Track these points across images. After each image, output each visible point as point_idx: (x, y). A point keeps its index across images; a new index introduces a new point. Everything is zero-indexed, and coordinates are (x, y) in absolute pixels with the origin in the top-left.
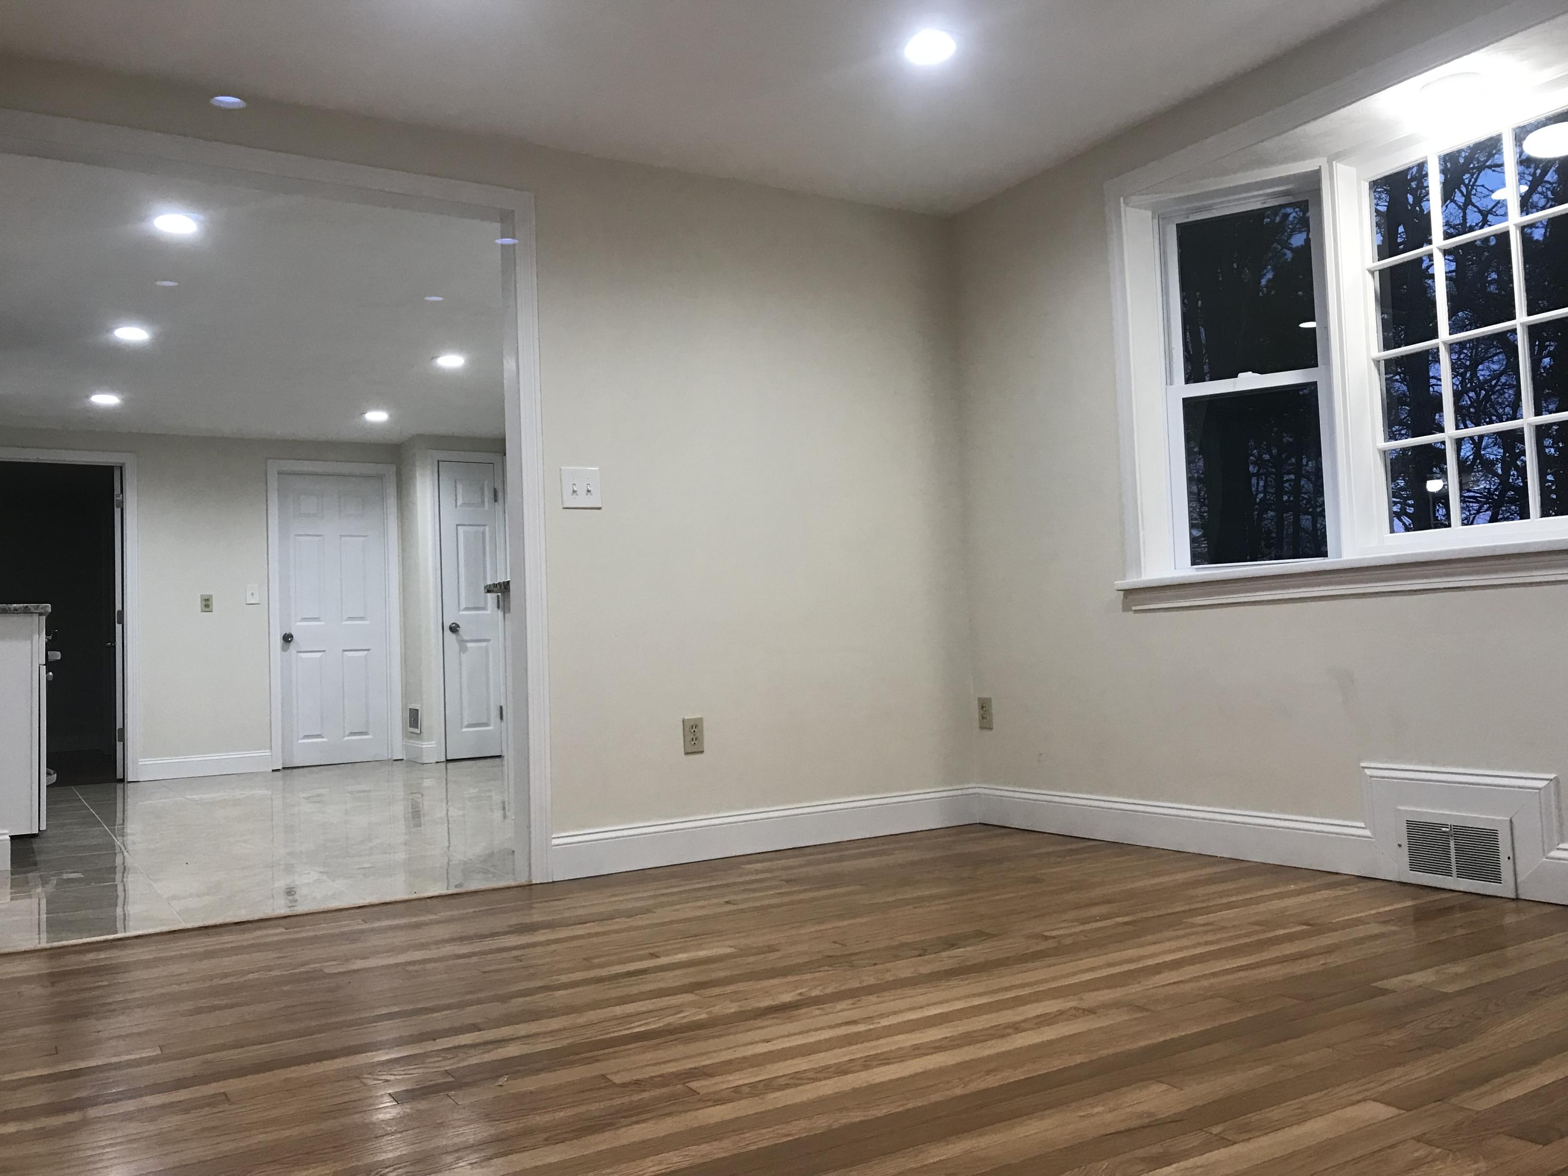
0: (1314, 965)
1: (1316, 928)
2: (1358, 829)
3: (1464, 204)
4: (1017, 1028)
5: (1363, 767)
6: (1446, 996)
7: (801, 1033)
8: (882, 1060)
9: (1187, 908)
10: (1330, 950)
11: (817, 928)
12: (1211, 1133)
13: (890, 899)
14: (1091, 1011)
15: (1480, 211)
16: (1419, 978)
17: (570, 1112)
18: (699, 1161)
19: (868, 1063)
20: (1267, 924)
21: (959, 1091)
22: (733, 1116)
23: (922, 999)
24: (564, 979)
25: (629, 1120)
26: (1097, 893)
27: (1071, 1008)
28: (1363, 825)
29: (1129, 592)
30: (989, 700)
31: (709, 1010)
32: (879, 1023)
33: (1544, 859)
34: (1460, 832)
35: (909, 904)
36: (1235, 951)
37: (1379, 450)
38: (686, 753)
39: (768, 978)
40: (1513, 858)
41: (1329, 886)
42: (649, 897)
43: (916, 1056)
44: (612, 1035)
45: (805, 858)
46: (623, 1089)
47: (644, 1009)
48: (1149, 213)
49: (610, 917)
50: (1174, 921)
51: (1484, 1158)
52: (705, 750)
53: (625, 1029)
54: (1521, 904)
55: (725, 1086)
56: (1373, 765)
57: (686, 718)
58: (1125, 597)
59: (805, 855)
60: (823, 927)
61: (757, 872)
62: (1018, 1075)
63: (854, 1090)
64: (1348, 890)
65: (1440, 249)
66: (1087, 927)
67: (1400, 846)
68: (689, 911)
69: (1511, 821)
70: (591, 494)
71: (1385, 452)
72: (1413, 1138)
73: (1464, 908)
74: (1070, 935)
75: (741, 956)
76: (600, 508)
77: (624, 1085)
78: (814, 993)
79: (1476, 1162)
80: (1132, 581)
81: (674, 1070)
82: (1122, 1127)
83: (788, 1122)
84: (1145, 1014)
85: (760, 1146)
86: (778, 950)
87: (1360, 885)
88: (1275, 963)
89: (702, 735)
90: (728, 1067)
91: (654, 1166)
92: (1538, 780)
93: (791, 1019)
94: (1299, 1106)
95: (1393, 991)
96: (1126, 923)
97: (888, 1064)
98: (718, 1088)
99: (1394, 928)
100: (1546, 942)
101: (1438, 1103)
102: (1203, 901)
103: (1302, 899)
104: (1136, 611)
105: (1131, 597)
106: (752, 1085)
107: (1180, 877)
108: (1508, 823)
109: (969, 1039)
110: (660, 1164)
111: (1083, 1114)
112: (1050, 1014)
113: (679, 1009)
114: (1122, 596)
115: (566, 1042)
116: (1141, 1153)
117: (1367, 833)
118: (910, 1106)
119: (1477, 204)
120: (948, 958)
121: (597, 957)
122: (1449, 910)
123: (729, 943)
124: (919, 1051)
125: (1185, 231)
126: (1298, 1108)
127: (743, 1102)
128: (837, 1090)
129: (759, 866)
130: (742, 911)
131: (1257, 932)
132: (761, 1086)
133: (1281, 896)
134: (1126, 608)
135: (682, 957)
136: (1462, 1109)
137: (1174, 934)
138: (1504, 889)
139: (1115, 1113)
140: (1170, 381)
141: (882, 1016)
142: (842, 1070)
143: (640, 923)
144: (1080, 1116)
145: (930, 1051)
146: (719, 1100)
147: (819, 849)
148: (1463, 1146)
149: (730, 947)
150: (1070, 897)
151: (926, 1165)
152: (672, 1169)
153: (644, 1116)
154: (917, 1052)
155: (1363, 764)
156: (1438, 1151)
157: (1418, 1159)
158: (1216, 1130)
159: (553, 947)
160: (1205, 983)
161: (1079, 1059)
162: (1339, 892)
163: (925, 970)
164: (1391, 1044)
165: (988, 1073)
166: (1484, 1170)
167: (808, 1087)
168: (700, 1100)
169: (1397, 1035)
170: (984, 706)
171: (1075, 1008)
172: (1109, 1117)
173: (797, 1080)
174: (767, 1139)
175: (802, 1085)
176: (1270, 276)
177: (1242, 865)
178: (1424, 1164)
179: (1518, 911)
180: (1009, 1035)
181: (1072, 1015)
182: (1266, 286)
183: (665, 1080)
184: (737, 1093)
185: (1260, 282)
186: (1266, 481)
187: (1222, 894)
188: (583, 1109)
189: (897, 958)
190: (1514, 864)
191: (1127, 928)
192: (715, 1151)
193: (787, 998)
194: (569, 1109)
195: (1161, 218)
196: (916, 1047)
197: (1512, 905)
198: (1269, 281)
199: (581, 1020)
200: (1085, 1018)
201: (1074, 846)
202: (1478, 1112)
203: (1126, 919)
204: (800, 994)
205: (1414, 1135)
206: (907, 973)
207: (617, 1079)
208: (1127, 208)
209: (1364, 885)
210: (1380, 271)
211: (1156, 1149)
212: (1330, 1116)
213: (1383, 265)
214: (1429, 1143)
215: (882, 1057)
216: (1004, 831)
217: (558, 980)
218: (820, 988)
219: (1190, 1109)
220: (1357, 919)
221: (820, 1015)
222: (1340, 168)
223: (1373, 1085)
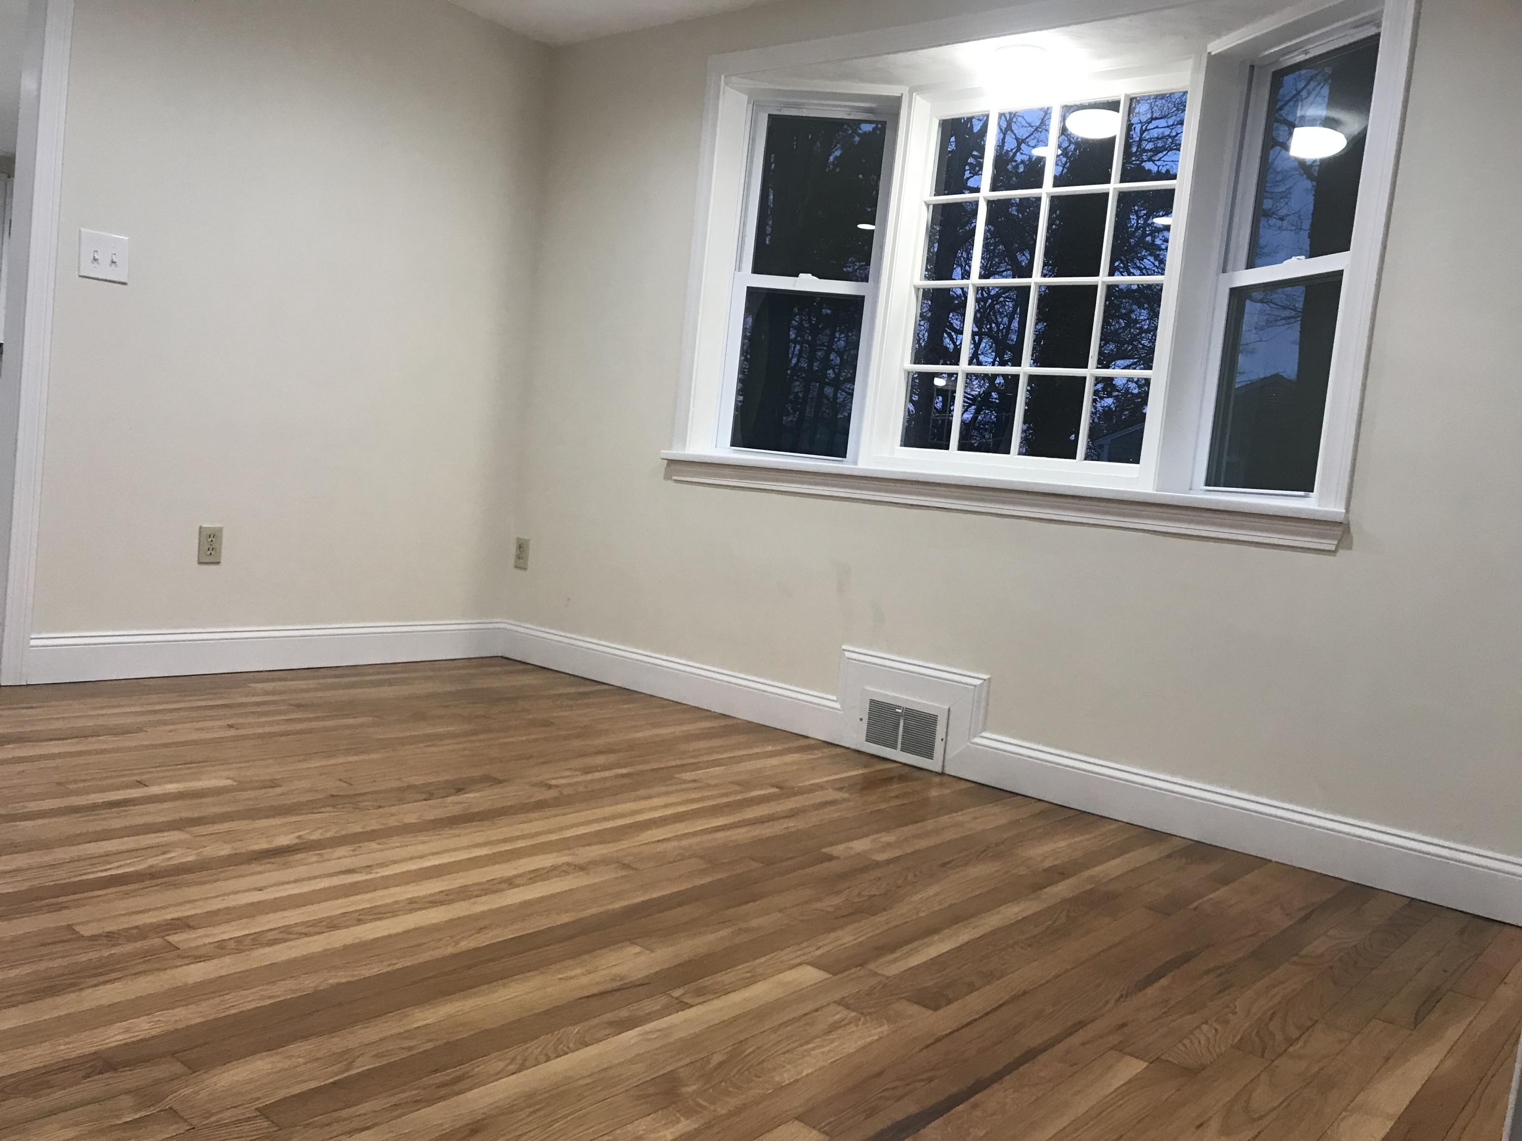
0: (778, 828)
1: (785, 791)
2: (831, 701)
3: (1005, 128)
4: (511, 882)
5: (844, 650)
6: (877, 865)
7: (295, 881)
8: (376, 914)
9: (679, 762)
10: (793, 814)
11: (324, 763)
12: (673, 997)
13: (402, 735)
14: (582, 868)
15: (1017, 139)
16: (860, 845)
17: (26, 970)
18: (171, 1028)
19: (360, 918)
20: (745, 785)
21: (450, 950)
22: (216, 975)
23: (422, 849)
24: (33, 806)
25: (95, 981)
26: (600, 742)
27: (563, 864)
28: (835, 698)
29: (672, 463)
30: (527, 541)
31: (198, 851)
32: (377, 873)
33: (968, 744)
34: (911, 715)
35: (421, 742)
36: (716, 810)
37: (905, 370)
38: (200, 563)
39: (267, 817)
40: (945, 741)
41: (800, 749)
42: (142, 713)
43: (411, 911)
44: (85, 877)
45: (316, 681)
46: (91, 943)
47: (124, 848)
48: (746, 97)
49: (95, 733)
50: (665, 776)
51: (888, 1021)
52: (223, 561)
53: (102, 871)
54: (945, 779)
55: (207, 941)
56: (851, 648)
57: (205, 525)
58: (668, 465)
59: (318, 677)
60: (332, 761)
61: (266, 693)
62: (509, 933)
63: (346, 948)
64: (815, 754)
65: (985, 198)
66: (589, 777)
67: (861, 719)
68: (187, 732)
69: (949, 710)
70: (116, 266)
71: (909, 373)
72: (835, 1002)
73: (902, 778)
74: (570, 785)
75: (242, 790)
76: (125, 284)
77: (94, 938)
78: (316, 836)
79: (881, 1026)
80: (677, 452)
81: (155, 920)
82: (595, 990)
83: (273, 982)
84: (631, 872)
85: (242, 1009)
86: (280, 786)
87: (825, 750)
88: (745, 826)
89: (220, 544)
90: (213, 918)
91: (119, 1033)
92: (975, 678)
93: (286, 866)
94: (748, 969)
95: (837, 858)
96: (623, 776)
97: (380, 919)
98: (200, 942)
99: (846, 795)
100: (959, 817)
101: (859, 968)
102: (693, 757)
103: (774, 761)
104: (676, 481)
105: (672, 467)
106: (238, 940)
107: (678, 730)
108: (947, 711)
109: (464, 893)
110: (127, 1031)
111: (561, 976)
112: (544, 869)
113: (165, 848)
114: (665, 465)
115: (26, 886)
116: (609, 1016)
117: (837, 705)
118: (399, 966)
119: (1016, 132)
120: (453, 804)
121: (75, 782)
122: (889, 780)
123: (226, 774)
124: (414, 905)
125: (774, 121)
126: (747, 972)
127: (227, 960)
128: (329, 947)
129: (269, 686)
130: (245, 737)
131: (736, 793)
132: (248, 941)
133: (758, 756)
134: (667, 477)
135: (172, 788)
136: (876, 974)
137: (664, 789)
138: (933, 764)
139: (591, 976)
140: (739, 268)
141: (382, 865)
142: (332, 924)
143: (127, 744)
144: (560, 979)
145: (427, 905)
146: (200, 957)
147: (333, 672)
148: (873, 1010)
149: (228, 778)
150: (577, 744)
151: (408, 1031)
152: (139, 1038)
153: (114, 975)
154: (414, 906)
155: (844, 647)
156: (853, 1014)
157: (835, 1022)
158: (677, 993)
159: (20, 767)
160: (685, 843)
161: (565, 918)
162: (806, 756)
163: (431, 815)
164: (830, 909)
165: (481, 930)
166: (886, 1033)
167: (298, 942)
168: (179, 956)
169: (837, 900)
170: (522, 548)
171: (568, 864)
172: (585, 980)
173: (286, 934)
174: (249, 1002)
175: (291, 940)
176: (838, 153)
177: (730, 722)
178: (841, 1027)
179: (941, 784)
180: (502, 890)
181: (563, 871)
182: (833, 163)
183: (142, 932)
184: (221, 949)
185: (828, 159)
186: (802, 347)
187: (711, 751)
188: (43, 966)
189: (402, 801)
190: (946, 743)
191: (626, 781)
192: (191, 1016)
193: (284, 840)
194: (26, 966)
195: (756, 105)
196: (411, 901)
197: (937, 779)
198: (836, 158)
199: (48, 858)
200: (577, 874)
201: (587, 689)
202: (888, 978)
203: (624, 771)
204: (299, 837)
205: (836, 999)
206: (411, 819)
207: (86, 931)
208: (727, 88)
209: (827, 751)
210: (935, 206)
211: (624, 1013)
212: (771, 980)
213: (937, 200)
214: (848, 1007)
215: (376, 911)
216: (522, 667)
217: (24, 807)
218: (320, 831)
219: (657, 972)
220: (817, 784)
221: (317, 862)
222: (919, 101)
223: (810, 949)
